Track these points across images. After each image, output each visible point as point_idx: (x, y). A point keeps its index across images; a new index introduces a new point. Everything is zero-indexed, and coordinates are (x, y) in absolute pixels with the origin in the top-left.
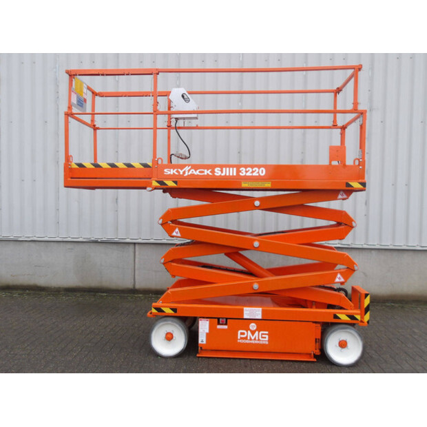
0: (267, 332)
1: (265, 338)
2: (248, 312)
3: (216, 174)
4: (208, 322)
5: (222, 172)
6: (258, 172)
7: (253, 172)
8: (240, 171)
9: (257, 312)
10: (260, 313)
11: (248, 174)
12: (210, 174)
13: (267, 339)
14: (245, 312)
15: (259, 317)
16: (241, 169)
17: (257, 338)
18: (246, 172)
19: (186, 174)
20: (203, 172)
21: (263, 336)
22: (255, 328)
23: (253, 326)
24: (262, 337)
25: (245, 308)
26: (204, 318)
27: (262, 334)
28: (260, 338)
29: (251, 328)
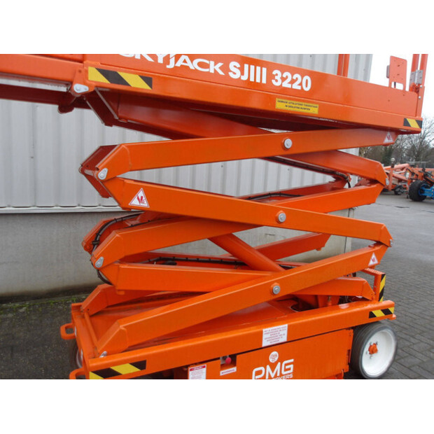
0: (292, 360)
1: (289, 369)
2: (269, 336)
3: (231, 74)
4: (204, 370)
5: (242, 74)
6: (301, 84)
7: (293, 82)
8: (273, 77)
9: (281, 333)
10: (286, 332)
11: (286, 85)
12: (221, 73)
13: (291, 371)
14: (264, 336)
15: (284, 339)
16: (275, 72)
17: (278, 375)
18: (283, 79)
19: (171, 65)
20: (207, 66)
21: (287, 367)
22: (277, 358)
23: (274, 356)
24: (286, 370)
25: (264, 330)
26: (196, 364)
27: (286, 365)
28: (283, 373)
29: (271, 360)
